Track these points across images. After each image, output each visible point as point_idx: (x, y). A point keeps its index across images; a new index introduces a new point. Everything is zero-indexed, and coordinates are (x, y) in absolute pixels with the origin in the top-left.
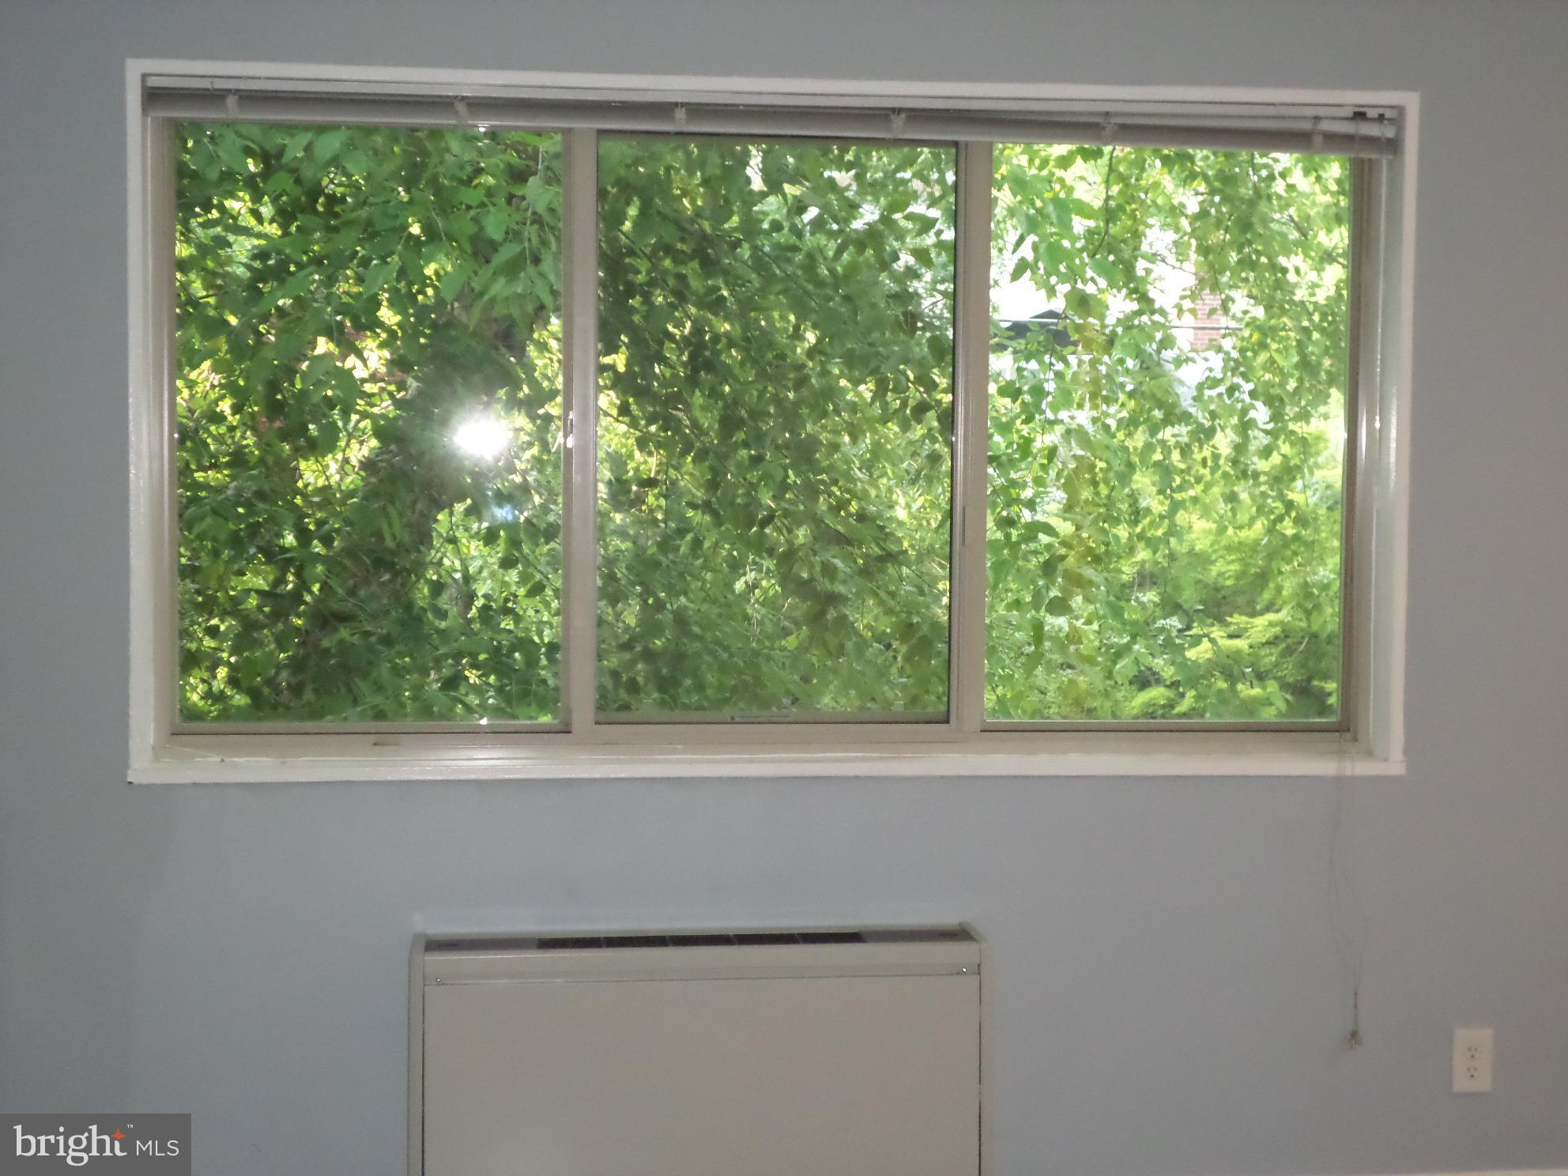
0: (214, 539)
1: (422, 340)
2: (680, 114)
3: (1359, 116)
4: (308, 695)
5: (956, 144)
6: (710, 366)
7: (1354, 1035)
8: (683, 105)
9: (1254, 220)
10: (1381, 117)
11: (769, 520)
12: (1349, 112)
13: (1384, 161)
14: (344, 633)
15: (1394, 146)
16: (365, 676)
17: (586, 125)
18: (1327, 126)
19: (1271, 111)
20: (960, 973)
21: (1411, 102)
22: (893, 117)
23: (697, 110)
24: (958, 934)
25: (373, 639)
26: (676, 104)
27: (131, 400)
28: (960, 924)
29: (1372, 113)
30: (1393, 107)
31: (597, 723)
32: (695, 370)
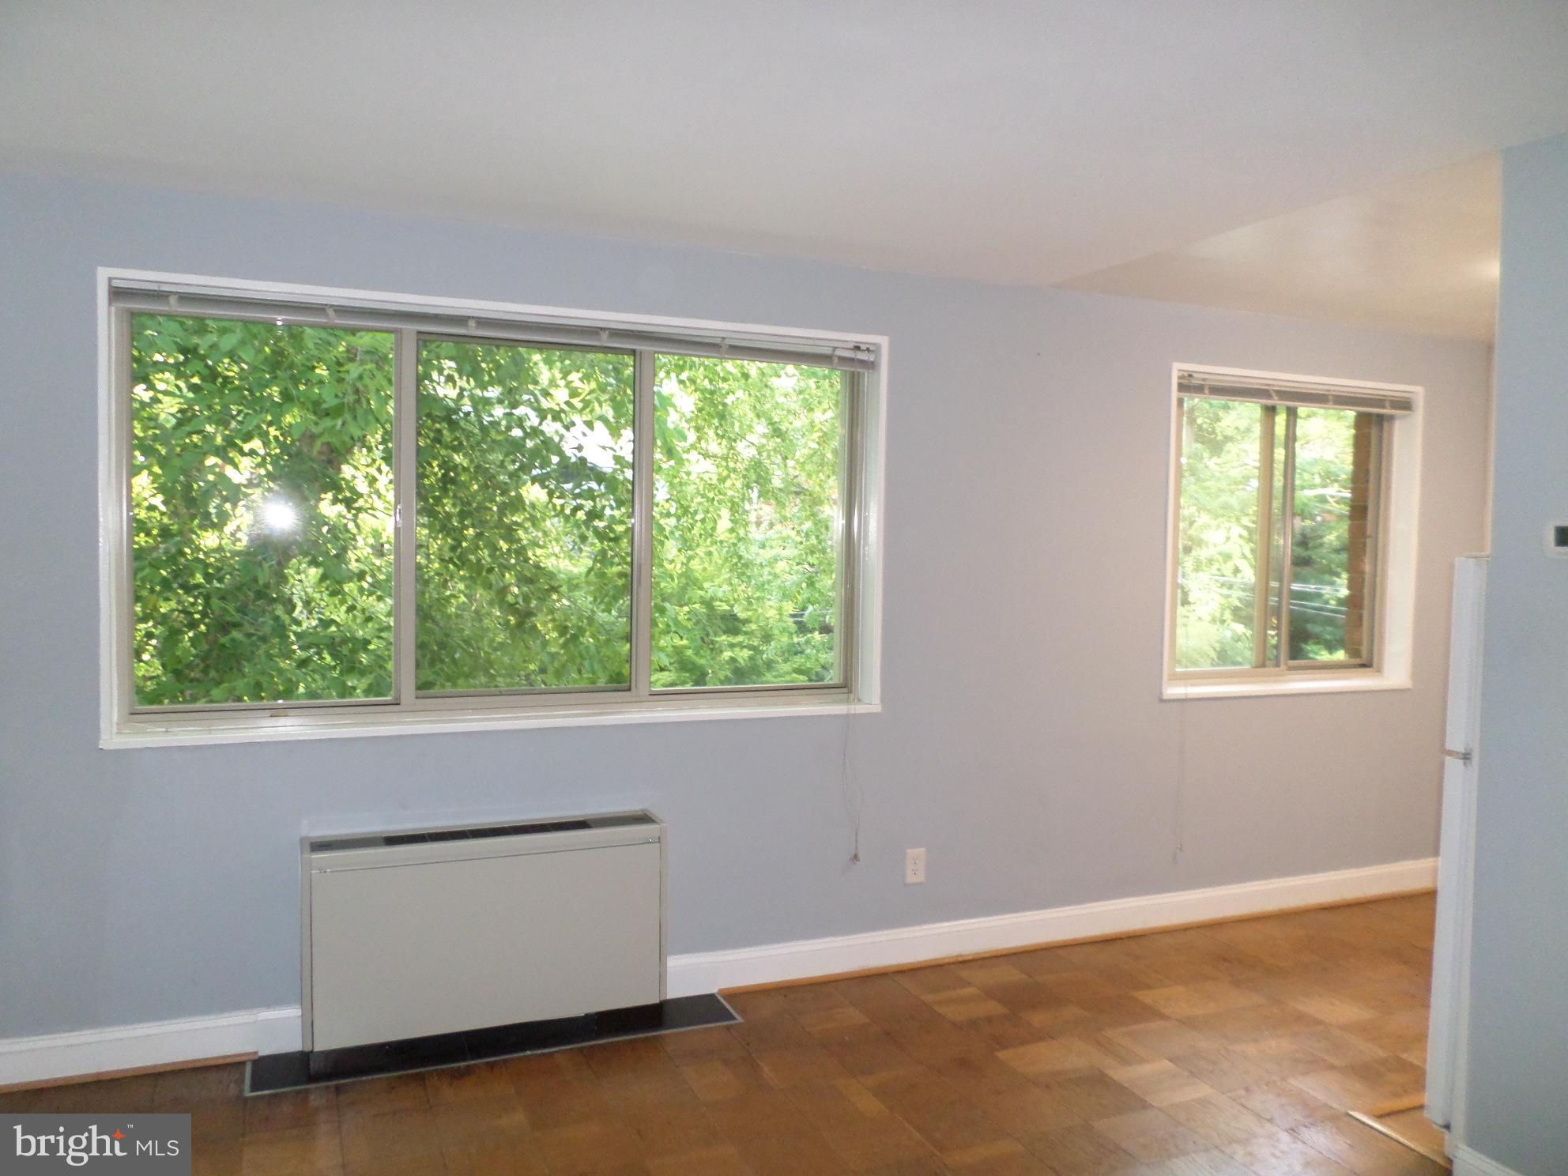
0: (151, 582)
1: (282, 463)
2: (472, 323)
3: (857, 348)
4: (213, 674)
5: (633, 352)
6: (453, 481)
7: (856, 857)
8: (473, 318)
9: (726, 413)
10: (868, 349)
11: (490, 570)
12: (851, 346)
13: (866, 373)
14: (236, 634)
15: (871, 366)
16: (248, 660)
17: (411, 328)
18: (839, 353)
19: (811, 342)
20: (649, 843)
21: (883, 341)
22: (601, 333)
23: (483, 322)
24: (643, 819)
25: (254, 638)
26: (469, 317)
27: (100, 494)
28: (641, 810)
29: (863, 347)
30: (874, 344)
31: (417, 698)
32: (445, 484)
